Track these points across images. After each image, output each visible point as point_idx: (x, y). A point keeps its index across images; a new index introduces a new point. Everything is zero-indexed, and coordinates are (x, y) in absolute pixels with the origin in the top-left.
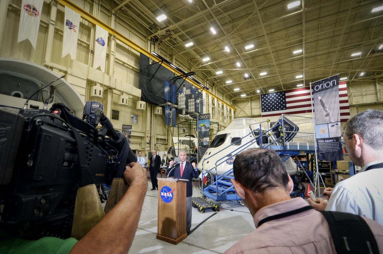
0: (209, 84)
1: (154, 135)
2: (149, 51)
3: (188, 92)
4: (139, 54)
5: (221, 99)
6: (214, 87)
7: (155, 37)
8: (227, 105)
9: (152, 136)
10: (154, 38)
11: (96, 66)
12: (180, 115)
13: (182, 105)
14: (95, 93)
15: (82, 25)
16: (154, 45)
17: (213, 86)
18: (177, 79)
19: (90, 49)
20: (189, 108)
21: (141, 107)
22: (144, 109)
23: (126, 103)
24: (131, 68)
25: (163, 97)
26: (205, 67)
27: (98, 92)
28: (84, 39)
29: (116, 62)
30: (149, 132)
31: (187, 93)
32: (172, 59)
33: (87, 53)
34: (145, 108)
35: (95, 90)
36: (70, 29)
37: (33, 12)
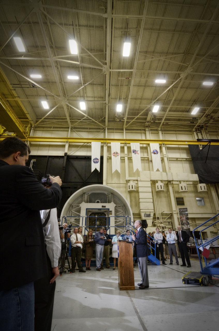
4: (187, 146)
10: (198, 128)
11: (155, 169)
14: (158, 189)
15: (141, 148)
19: (150, 160)
21: (201, 189)
23: (185, 189)
27: (160, 187)
29: (170, 160)
34: (206, 189)
36: (135, 154)
37: (117, 155)
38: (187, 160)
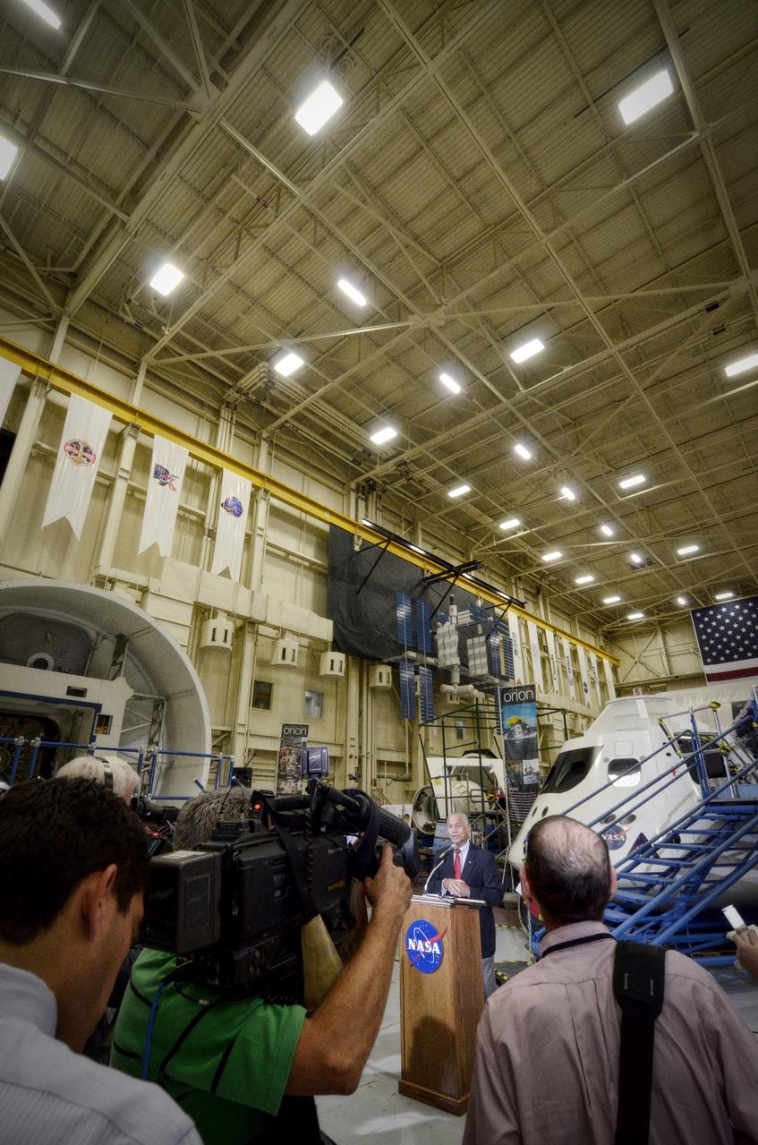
0: (524, 589)
1: (369, 750)
2: (352, 518)
3: (465, 618)
4: (326, 528)
5: (567, 629)
6: (540, 597)
7: (368, 480)
8: (587, 648)
9: (364, 753)
10: (364, 484)
11: (218, 567)
12: (446, 687)
13: (448, 655)
14: (213, 639)
15: (190, 472)
16: (366, 500)
17: (539, 593)
18: (429, 584)
19: (206, 526)
20: (471, 663)
21: (332, 669)
22: (342, 674)
23: (293, 660)
24: (307, 564)
25: (394, 638)
26: (508, 545)
27: (220, 636)
28: (194, 505)
29: (268, 552)
30: (356, 743)
31: (461, 622)
32: (413, 533)
33: (199, 536)
34: (343, 670)
35: (214, 630)
36: (163, 484)
37: (84, 457)
38: (311, 567)
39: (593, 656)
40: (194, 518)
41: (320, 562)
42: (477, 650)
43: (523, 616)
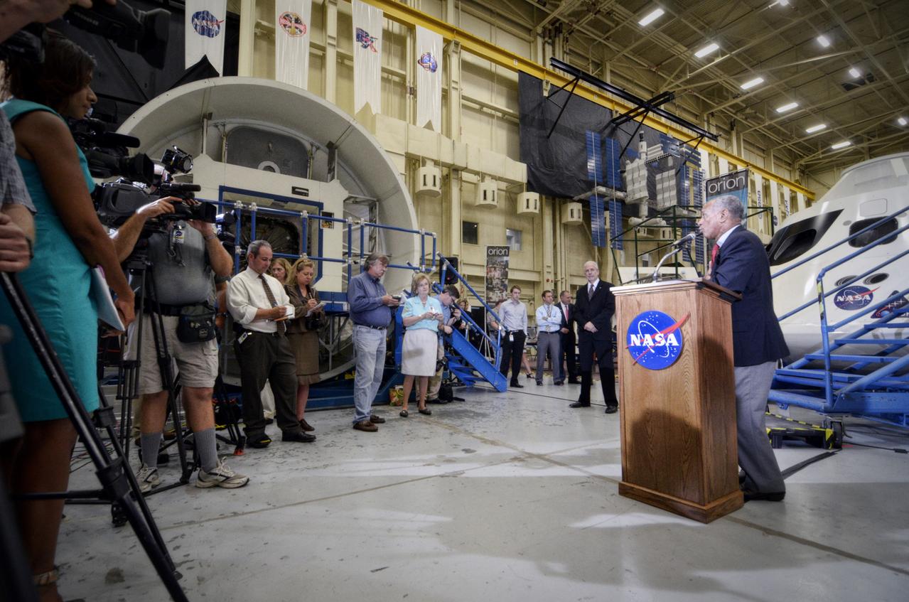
0: (716, 126)
1: (563, 276)
2: (540, 63)
3: (655, 153)
5: (760, 164)
6: (734, 133)
7: (555, 21)
8: (780, 182)
9: (559, 278)
10: (550, 27)
11: (421, 122)
12: (634, 220)
13: (637, 190)
14: (425, 184)
15: (387, 35)
16: (553, 44)
17: (732, 129)
18: (618, 125)
19: (408, 84)
20: (659, 197)
21: (528, 207)
22: (537, 211)
23: (493, 200)
24: (500, 115)
25: (583, 177)
26: (702, 76)
27: (430, 181)
28: (395, 66)
29: (464, 106)
30: (552, 270)
31: (650, 157)
32: (602, 72)
33: (403, 96)
34: (538, 207)
35: (425, 176)
36: (365, 47)
37: (297, 28)
39: (786, 190)
40: (396, 79)
41: (511, 111)
42: (666, 184)
43: (715, 152)
